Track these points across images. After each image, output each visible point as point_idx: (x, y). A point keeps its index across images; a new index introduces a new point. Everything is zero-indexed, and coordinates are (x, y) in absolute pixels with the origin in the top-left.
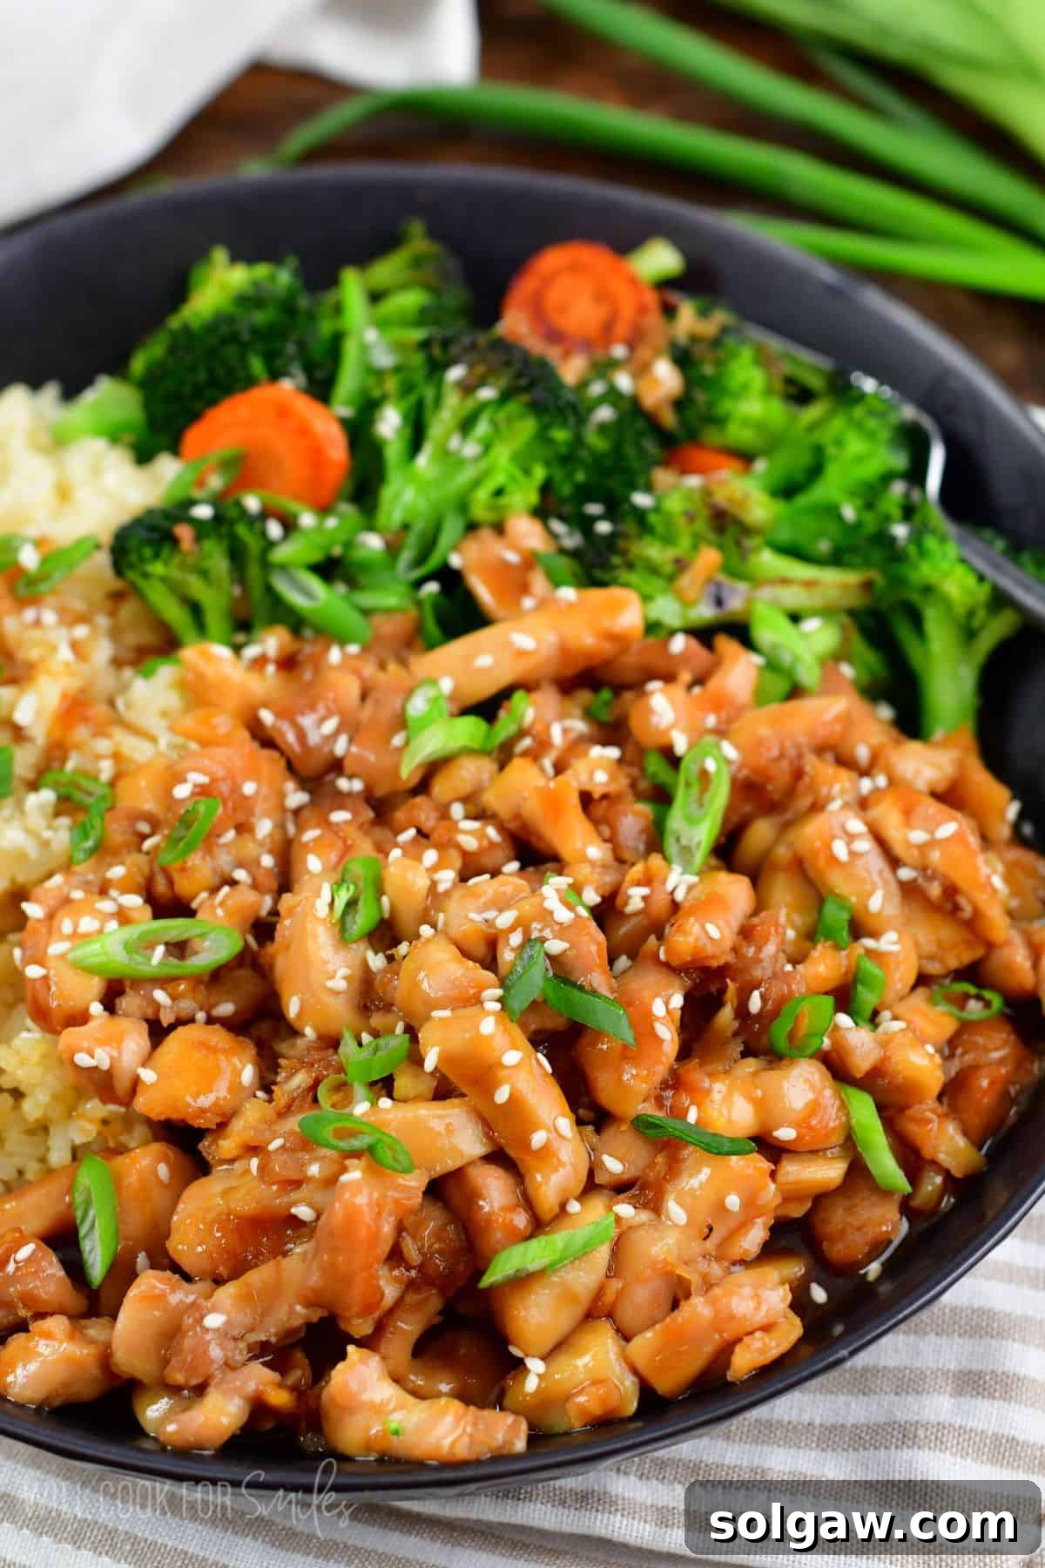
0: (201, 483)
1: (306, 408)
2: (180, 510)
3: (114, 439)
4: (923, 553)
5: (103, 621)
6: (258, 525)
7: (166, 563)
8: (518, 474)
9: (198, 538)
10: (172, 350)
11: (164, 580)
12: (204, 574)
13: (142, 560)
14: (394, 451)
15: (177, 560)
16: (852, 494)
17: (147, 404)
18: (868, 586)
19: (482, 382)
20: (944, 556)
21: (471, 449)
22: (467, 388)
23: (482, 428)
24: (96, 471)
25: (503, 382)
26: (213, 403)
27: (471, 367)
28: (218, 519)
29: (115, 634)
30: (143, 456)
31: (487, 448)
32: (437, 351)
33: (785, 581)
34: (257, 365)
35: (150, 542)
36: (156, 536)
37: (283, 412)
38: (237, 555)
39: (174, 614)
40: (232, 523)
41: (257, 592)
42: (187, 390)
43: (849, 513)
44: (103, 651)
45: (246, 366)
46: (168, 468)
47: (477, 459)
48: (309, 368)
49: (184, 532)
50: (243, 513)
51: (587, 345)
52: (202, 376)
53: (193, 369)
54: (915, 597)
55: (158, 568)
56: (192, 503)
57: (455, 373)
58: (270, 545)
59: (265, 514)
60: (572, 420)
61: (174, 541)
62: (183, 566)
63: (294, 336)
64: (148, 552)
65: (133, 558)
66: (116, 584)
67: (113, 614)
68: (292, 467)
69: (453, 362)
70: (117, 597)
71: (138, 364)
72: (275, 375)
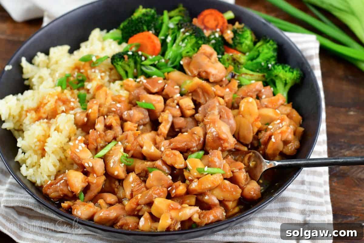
0: (131, 49)
1: (154, 37)
2: (126, 53)
3: (115, 39)
4: (274, 68)
5: (108, 73)
6: (140, 57)
7: (122, 62)
8: (192, 50)
9: (128, 58)
10: (128, 23)
11: (121, 65)
12: (129, 66)
13: (117, 61)
14: (169, 45)
15: (124, 62)
16: (264, 60)
17: (122, 34)
18: (264, 76)
19: (187, 32)
20: (279, 69)
21: (184, 45)
22: (184, 33)
23: (186, 41)
24: (110, 45)
25: (191, 32)
26: (136, 34)
27: (185, 29)
28: (133, 55)
29: (110, 76)
30: (120, 43)
31: (186, 44)
32: (179, 26)
33: (246, 74)
34: (145, 28)
35: (119, 58)
36: (121, 57)
37: (149, 38)
38: (136, 63)
39: (122, 73)
40: (136, 56)
41: (139, 70)
42: (131, 31)
43: (263, 64)
44: (107, 79)
45: (143, 28)
46: (124, 45)
47: (184, 47)
48: (156, 29)
49: (126, 57)
50: (138, 54)
51: (212, 29)
52: (134, 29)
53: (132, 27)
54: (274, 78)
55: (120, 63)
56: (128, 51)
57: (182, 30)
58: (142, 61)
59: (142, 56)
60: (203, 40)
61: (124, 58)
62: (125, 63)
63: (153, 22)
64: (118, 60)
65: (115, 60)
66: (111, 66)
67: (110, 72)
68: (149, 48)
69: (182, 28)
70: (111, 69)
71: (121, 26)
72: (149, 30)
